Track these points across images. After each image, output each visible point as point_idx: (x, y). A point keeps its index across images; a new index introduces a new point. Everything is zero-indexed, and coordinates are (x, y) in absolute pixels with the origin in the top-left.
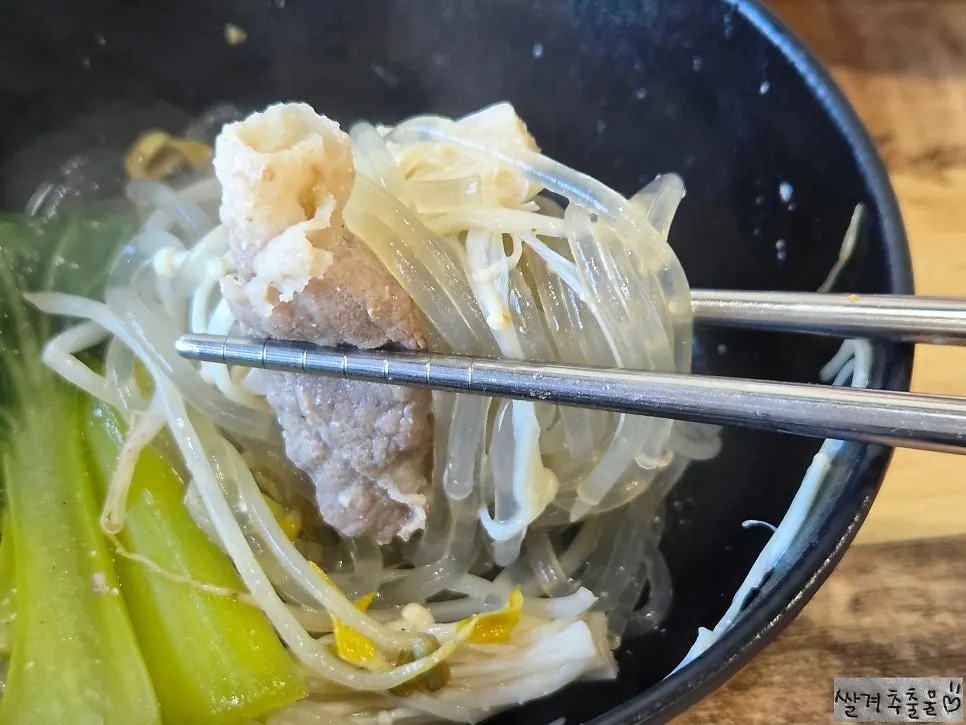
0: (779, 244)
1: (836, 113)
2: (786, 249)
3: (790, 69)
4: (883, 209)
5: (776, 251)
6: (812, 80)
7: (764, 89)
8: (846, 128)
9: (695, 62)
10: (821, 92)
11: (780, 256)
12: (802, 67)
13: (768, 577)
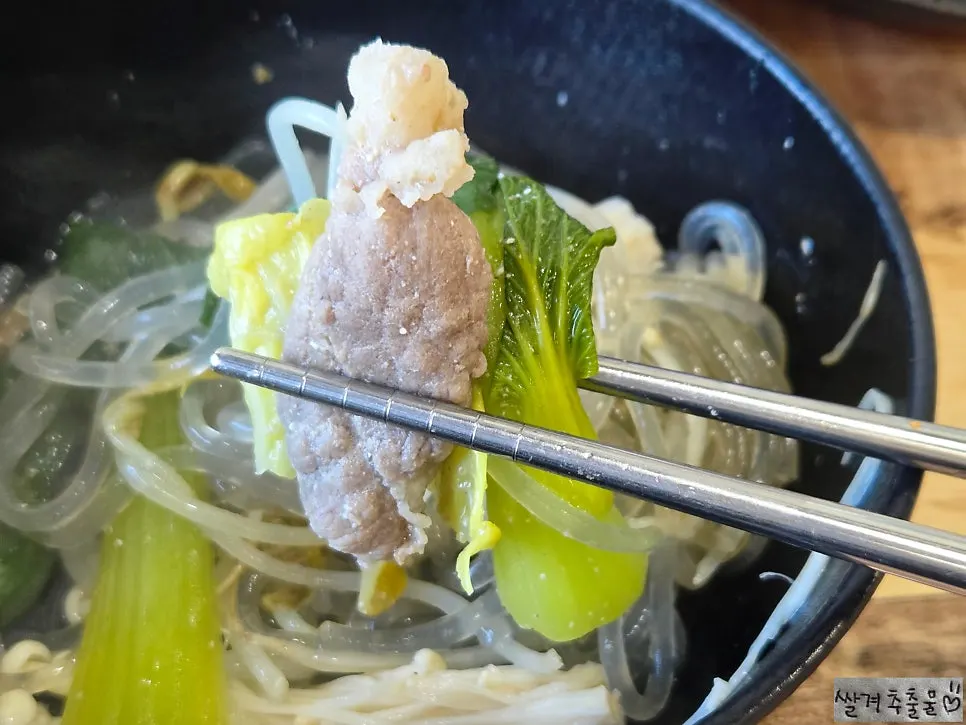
0: (799, 298)
1: (860, 171)
2: (805, 303)
3: (816, 125)
4: (905, 266)
5: (794, 305)
6: (837, 137)
7: (787, 144)
8: (870, 186)
9: (720, 115)
10: (846, 149)
11: (800, 309)
12: (827, 124)
13: (785, 629)
